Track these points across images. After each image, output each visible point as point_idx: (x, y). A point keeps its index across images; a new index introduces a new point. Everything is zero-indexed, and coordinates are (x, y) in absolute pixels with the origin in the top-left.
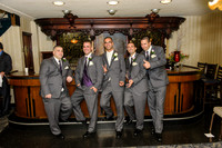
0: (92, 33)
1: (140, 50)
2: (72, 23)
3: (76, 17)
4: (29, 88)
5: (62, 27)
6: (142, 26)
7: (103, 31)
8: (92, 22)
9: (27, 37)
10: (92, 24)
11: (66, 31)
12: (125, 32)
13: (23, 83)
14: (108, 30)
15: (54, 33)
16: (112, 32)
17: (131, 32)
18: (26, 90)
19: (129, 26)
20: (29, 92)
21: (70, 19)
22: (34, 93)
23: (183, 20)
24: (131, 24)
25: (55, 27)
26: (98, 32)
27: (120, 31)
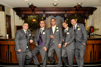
0: (44, 16)
1: (70, 26)
2: (33, 10)
3: (36, 7)
4: (8, 45)
5: (28, 13)
6: (72, 12)
7: (50, 15)
8: (44, 10)
9: (8, 18)
10: (44, 11)
11: (30, 15)
12: (62, 15)
13: (5, 43)
14: (53, 14)
15: (23, 16)
16: (55, 15)
17: (66, 16)
18: (7, 47)
19: (65, 12)
20: (9, 48)
21: (32, 8)
22: (11, 49)
23: (96, 9)
24: (66, 11)
25: (24, 12)
26: (47, 15)
27: (60, 15)
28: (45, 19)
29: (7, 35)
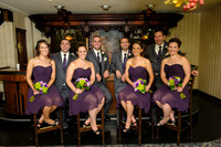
0: (87, 30)
2: (66, 20)
3: (70, 13)
4: (18, 83)
5: (56, 24)
6: (138, 23)
7: (98, 28)
8: (86, 18)
10: (86, 21)
11: (60, 28)
12: (120, 28)
13: (12, 78)
14: (103, 27)
15: (48, 29)
17: (127, 29)
19: (124, 23)
20: (18, 88)
21: (64, 15)
22: (23, 88)
24: (126, 21)
26: (93, 29)
27: (115, 28)
28: (88, 35)
29: (18, 66)
